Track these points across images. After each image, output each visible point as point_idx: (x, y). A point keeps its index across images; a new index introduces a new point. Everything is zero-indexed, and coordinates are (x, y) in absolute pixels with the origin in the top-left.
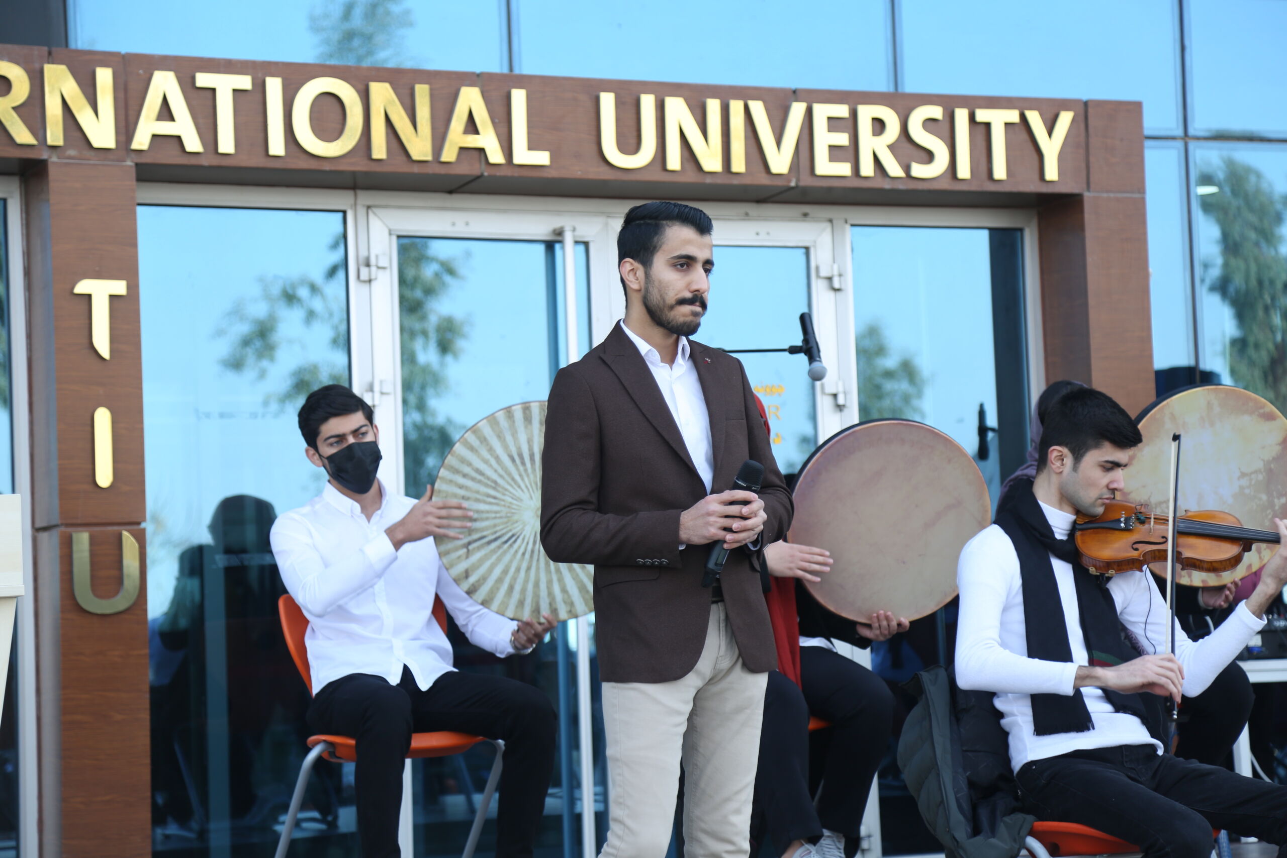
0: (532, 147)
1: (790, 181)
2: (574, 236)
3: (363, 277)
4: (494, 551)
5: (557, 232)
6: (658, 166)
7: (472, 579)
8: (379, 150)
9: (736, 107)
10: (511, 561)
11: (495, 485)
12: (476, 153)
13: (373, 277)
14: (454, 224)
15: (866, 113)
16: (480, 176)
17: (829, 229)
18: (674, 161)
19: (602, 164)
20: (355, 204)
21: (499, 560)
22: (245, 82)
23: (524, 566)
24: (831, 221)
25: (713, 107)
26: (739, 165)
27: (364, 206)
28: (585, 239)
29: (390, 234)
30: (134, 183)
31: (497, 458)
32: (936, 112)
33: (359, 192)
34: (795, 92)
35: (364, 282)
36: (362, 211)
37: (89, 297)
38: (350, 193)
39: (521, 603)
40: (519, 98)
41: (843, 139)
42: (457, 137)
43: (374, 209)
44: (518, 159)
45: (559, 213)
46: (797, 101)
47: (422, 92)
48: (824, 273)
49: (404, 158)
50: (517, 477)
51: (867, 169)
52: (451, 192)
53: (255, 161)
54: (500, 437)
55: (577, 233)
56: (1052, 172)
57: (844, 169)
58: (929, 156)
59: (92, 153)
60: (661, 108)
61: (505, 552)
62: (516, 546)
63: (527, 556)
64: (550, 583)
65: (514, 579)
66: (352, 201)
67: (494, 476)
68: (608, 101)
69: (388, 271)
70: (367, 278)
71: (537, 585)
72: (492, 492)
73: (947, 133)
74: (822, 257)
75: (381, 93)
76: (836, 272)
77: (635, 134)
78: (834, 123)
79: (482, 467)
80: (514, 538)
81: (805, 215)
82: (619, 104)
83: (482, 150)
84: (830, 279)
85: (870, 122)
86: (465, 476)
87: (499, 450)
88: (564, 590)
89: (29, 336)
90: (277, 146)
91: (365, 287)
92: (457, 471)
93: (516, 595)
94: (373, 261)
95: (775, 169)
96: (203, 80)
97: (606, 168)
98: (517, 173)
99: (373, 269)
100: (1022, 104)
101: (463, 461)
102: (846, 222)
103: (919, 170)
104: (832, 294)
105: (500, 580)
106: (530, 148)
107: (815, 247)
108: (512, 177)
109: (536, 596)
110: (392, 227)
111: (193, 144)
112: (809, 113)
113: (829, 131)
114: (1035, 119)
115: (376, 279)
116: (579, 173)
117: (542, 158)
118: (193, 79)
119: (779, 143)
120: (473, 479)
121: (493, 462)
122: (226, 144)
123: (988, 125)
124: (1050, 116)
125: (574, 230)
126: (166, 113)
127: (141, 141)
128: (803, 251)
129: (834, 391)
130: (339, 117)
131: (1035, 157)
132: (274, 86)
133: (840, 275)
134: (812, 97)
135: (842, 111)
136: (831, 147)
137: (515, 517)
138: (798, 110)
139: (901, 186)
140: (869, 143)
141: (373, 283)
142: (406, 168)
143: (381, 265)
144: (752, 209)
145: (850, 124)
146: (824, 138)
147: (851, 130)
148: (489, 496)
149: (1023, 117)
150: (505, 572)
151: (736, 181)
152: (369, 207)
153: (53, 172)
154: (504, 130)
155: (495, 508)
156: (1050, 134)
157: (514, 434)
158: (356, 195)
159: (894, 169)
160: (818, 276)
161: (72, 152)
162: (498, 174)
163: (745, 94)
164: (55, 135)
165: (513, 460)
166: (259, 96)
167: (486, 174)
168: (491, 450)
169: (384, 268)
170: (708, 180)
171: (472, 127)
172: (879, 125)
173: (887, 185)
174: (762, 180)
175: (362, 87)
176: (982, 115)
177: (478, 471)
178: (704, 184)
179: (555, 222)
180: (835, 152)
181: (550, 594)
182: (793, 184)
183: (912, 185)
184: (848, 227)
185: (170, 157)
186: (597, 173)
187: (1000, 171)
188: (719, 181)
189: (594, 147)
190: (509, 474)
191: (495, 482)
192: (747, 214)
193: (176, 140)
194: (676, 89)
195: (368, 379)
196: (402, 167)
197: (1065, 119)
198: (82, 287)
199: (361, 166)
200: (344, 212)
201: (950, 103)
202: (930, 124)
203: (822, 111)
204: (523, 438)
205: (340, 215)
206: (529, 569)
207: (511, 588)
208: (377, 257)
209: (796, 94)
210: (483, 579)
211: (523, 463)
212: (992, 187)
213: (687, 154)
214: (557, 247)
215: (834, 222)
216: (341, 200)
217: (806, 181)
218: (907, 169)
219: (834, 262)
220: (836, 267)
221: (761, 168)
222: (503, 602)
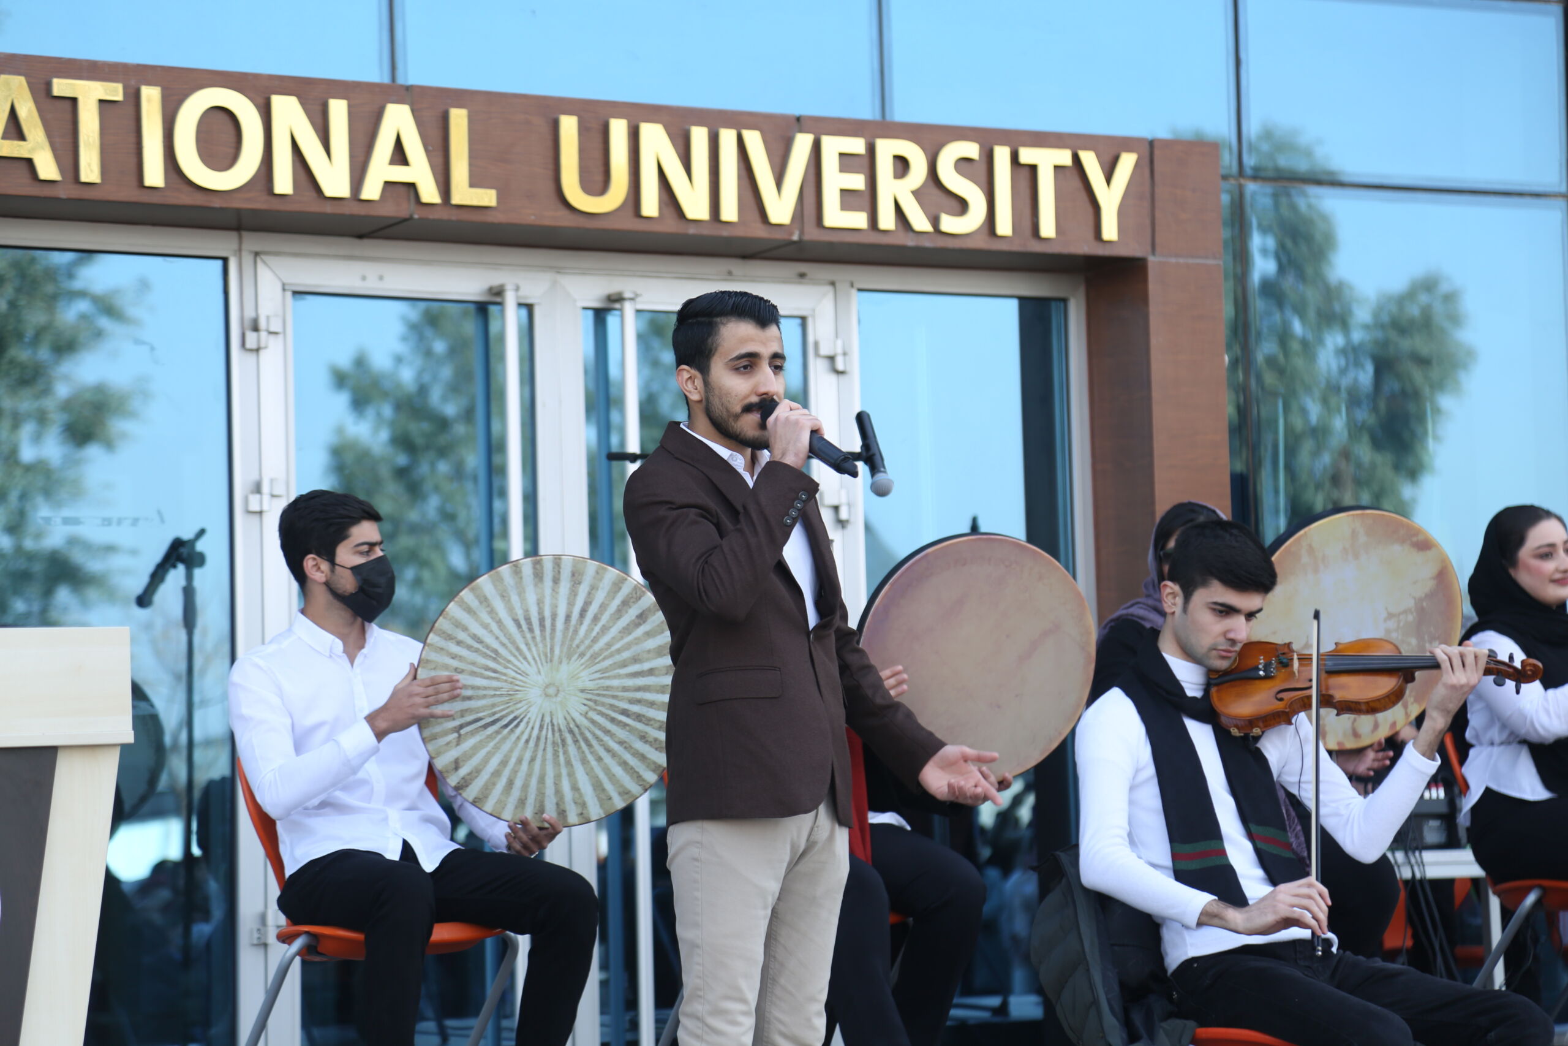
0: (474, 183)
1: (792, 234)
2: (518, 297)
3: (248, 345)
4: (490, 737)
5: (495, 291)
6: (630, 211)
7: (463, 771)
8: (284, 183)
9: (728, 138)
10: (511, 751)
11: (496, 656)
12: (403, 189)
13: (262, 345)
14: (364, 278)
15: (887, 149)
16: (410, 219)
17: (831, 295)
18: (650, 205)
19: (560, 206)
20: (240, 250)
21: (497, 748)
22: (115, 92)
23: (528, 756)
24: (833, 284)
25: (699, 136)
26: (730, 211)
27: (251, 252)
28: (529, 301)
29: (284, 290)
31: (499, 623)
32: (972, 150)
33: (245, 234)
34: (798, 119)
35: (251, 350)
36: (248, 259)
38: (234, 235)
39: (522, 802)
40: (459, 119)
41: (857, 182)
42: (381, 169)
43: (264, 257)
44: (456, 199)
45: (496, 266)
46: (801, 131)
47: (338, 110)
48: (825, 350)
49: (314, 194)
50: (523, 647)
51: (887, 220)
52: (361, 237)
53: (128, 194)
54: (504, 596)
55: (521, 293)
56: (1110, 230)
57: (858, 220)
58: (961, 206)
60: (634, 136)
61: (505, 738)
62: (518, 731)
63: (532, 744)
64: (558, 777)
65: (515, 772)
66: (234, 245)
67: (495, 645)
68: (569, 126)
69: (281, 337)
70: (254, 346)
71: (542, 780)
72: (492, 664)
73: (983, 177)
74: (822, 330)
75: (287, 110)
76: (839, 350)
77: (601, 169)
78: (847, 161)
79: (481, 632)
80: (516, 721)
81: (802, 275)
82: (583, 130)
83: (412, 187)
84: (832, 359)
85: (891, 160)
86: (459, 643)
87: (503, 613)
88: (575, 788)
90: (154, 174)
91: (252, 357)
92: (449, 637)
93: (516, 793)
94: (262, 324)
95: (774, 218)
96: (61, 87)
97: (563, 212)
98: (454, 216)
99: (263, 334)
100: (1075, 142)
101: (458, 624)
102: (852, 285)
103: (950, 224)
104: (833, 378)
105: (497, 774)
106: (472, 185)
107: (813, 316)
108: (449, 221)
109: (541, 794)
110: (285, 281)
111: (48, 169)
112: (817, 147)
113: (841, 170)
114: (1090, 162)
115: (266, 348)
116: (533, 217)
117: (487, 197)
118: (48, 86)
119: (779, 184)
121: (494, 626)
122: (90, 170)
123: (1033, 168)
124: (1108, 158)
125: (517, 289)
126: (14, 129)
128: (799, 321)
129: (835, 503)
130: (233, 138)
131: (1089, 209)
132: (151, 97)
133: (845, 354)
134: (821, 126)
135: (856, 145)
136: (843, 192)
137: (520, 696)
138: (803, 143)
139: (928, 244)
140: (890, 188)
141: (262, 353)
142: (317, 207)
143: (272, 329)
144: (737, 266)
145: (866, 162)
146: (835, 180)
147: (867, 170)
148: (488, 669)
149: (1076, 159)
150: (504, 763)
151: (725, 233)
152: (257, 254)
154: (439, 160)
155: (495, 684)
156: (1108, 179)
157: (521, 593)
158: (240, 238)
159: (920, 222)
160: (817, 354)
162: (431, 217)
163: (739, 121)
165: (519, 626)
166: (130, 110)
167: (416, 216)
168: (492, 612)
169: (276, 333)
170: (692, 230)
171: (400, 156)
172: (902, 165)
173: (910, 241)
174: (758, 231)
175: (261, 101)
176: (1027, 155)
177: (475, 637)
178: (686, 236)
179: (493, 278)
180: (848, 198)
181: (558, 792)
182: (795, 238)
183: (941, 243)
184: (854, 292)
185: (19, 186)
186: (556, 218)
187: (1048, 228)
188: (706, 231)
189: (550, 186)
190: (513, 643)
191: (496, 652)
192: (730, 273)
193: (24, 165)
194: (654, 113)
195: (254, 477)
196: (311, 206)
197: (1127, 163)
199: (261, 203)
200: (225, 260)
201: (988, 139)
202: (963, 164)
203: (833, 146)
204: (531, 598)
205: (219, 263)
206: (533, 760)
207: (510, 783)
208: (268, 318)
209: (800, 123)
210: (477, 772)
211: (531, 630)
212: (1036, 247)
213: (665, 197)
214: (493, 309)
215: (837, 285)
216: (222, 243)
217: (812, 234)
218: (935, 221)
219: (837, 337)
220: (839, 343)
221: (756, 215)
222: (499, 801)
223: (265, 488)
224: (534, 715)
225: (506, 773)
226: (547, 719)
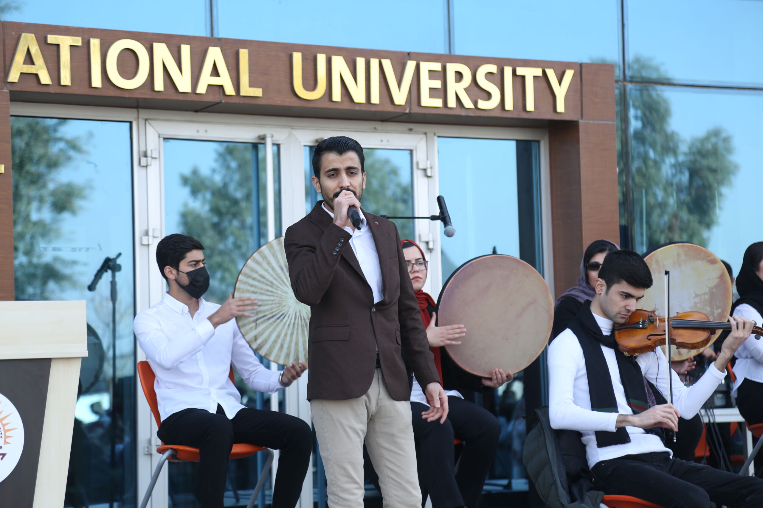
0: (252, 85)
1: (405, 109)
2: (272, 140)
3: (142, 164)
4: (271, 324)
5: (261, 137)
6: (327, 98)
7: (259, 341)
8: (159, 85)
9: (374, 63)
10: (281, 330)
11: (272, 284)
12: (217, 88)
13: (149, 164)
14: (198, 131)
15: (452, 68)
16: (220, 103)
17: (424, 139)
18: (337, 96)
19: (293, 96)
20: (138, 118)
21: (274, 329)
22: (78, 41)
23: (290, 332)
24: (425, 134)
25: (361, 62)
26: (375, 99)
27: (143, 119)
28: (278, 142)
29: (159, 137)
30: (9, 102)
31: (273, 268)
32: (493, 68)
33: (140, 110)
34: (409, 54)
35: (143, 166)
36: (142, 122)
38: (135, 110)
39: (288, 355)
40: (244, 54)
41: (437, 84)
42: (206, 78)
43: (150, 121)
44: (242, 93)
45: (262, 125)
46: (410, 60)
47: (186, 50)
48: (421, 166)
49: (174, 91)
51: (452, 103)
52: (196, 111)
53: (84, 91)
55: (274, 138)
56: (561, 107)
57: (438, 103)
58: (488, 96)
60: (329, 62)
61: (278, 324)
62: (284, 320)
63: (291, 326)
65: (284, 340)
66: (135, 115)
67: (271, 279)
68: (297, 57)
69: (158, 160)
70: (145, 164)
72: (269, 288)
73: (499, 82)
74: (420, 156)
75: (161, 50)
76: (429, 166)
77: (313, 78)
78: (432, 74)
79: (264, 274)
80: (283, 316)
81: (411, 130)
82: (304, 59)
83: (221, 87)
84: (425, 170)
85: (454, 74)
86: (254, 279)
90: (97, 81)
91: (144, 170)
92: (249, 277)
93: (285, 350)
94: (149, 154)
95: (397, 102)
96: (52, 39)
97: (295, 99)
98: (242, 101)
99: (149, 159)
100: (543, 64)
101: (253, 270)
102: (435, 135)
103: (483, 104)
104: (426, 179)
105: (275, 341)
106: (251, 86)
107: (416, 150)
108: (239, 104)
110: (160, 133)
111: (45, 78)
112: (418, 67)
113: (430, 79)
114: (551, 74)
115: (151, 165)
116: (280, 102)
117: (257, 92)
118: (46, 38)
119: (399, 85)
120: (259, 281)
121: (270, 270)
122: (66, 79)
123: (523, 77)
124: (560, 72)
125: (272, 136)
126: (29, 60)
127: (14, 77)
128: (409, 152)
129: (427, 240)
130: (134, 64)
131: (551, 97)
132: (95, 44)
133: (431, 168)
134: (420, 57)
135: (437, 66)
136: (431, 89)
137: (284, 303)
138: (411, 66)
139: (472, 114)
140: (453, 87)
141: (148, 167)
142: (175, 97)
143: (154, 156)
144: (378, 127)
145: (441, 75)
146: (426, 84)
147: (442, 79)
148: (268, 291)
149: (544, 73)
150: (278, 337)
151: (373, 109)
152: (146, 120)
154: (234, 74)
155: (272, 298)
156: (560, 83)
158: (138, 112)
159: (468, 103)
160: (418, 168)
162: (231, 102)
163: (380, 55)
166: (85, 50)
167: (223, 101)
168: (269, 263)
169: (155, 158)
170: (357, 108)
171: (215, 72)
172: (459, 76)
173: (463, 113)
174: (389, 108)
175: (148, 46)
176: (520, 71)
177: (261, 276)
178: (355, 110)
179: (260, 131)
180: (433, 92)
182: (407, 111)
183: (478, 114)
184: (436, 138)
185: (32, 87)
186: (291, 102)
187: (530, 106)
188: (363, 108)
189: (288, 86)
190: (280, 278)
192: (375, 129)
193: (34, 77)
194: (339, 51)
195: (145, 228)
196: (173, 96)
197: (569, 74)
199: (148, 95)
200: (131, 123)
201: (501, 63)
202: (489, 75)
203: (426, 67)
205: (128, 125)
207: (282, 346)
208: (151, 151)
209: (409, 56)
210: (265, 341)
212: (524, 116)
213: (344, 92)
214: (260, 146)
215: (428, 134)
216: (129, 115)
217: (415, 110)
218: (475, 103)
219: (427, 159)
220: (429, 162)
221: (388, 101)
222: (277, 355)
223: (150, 234)
224: (291, 312)
225: (280, 341)
226: (298, 314)
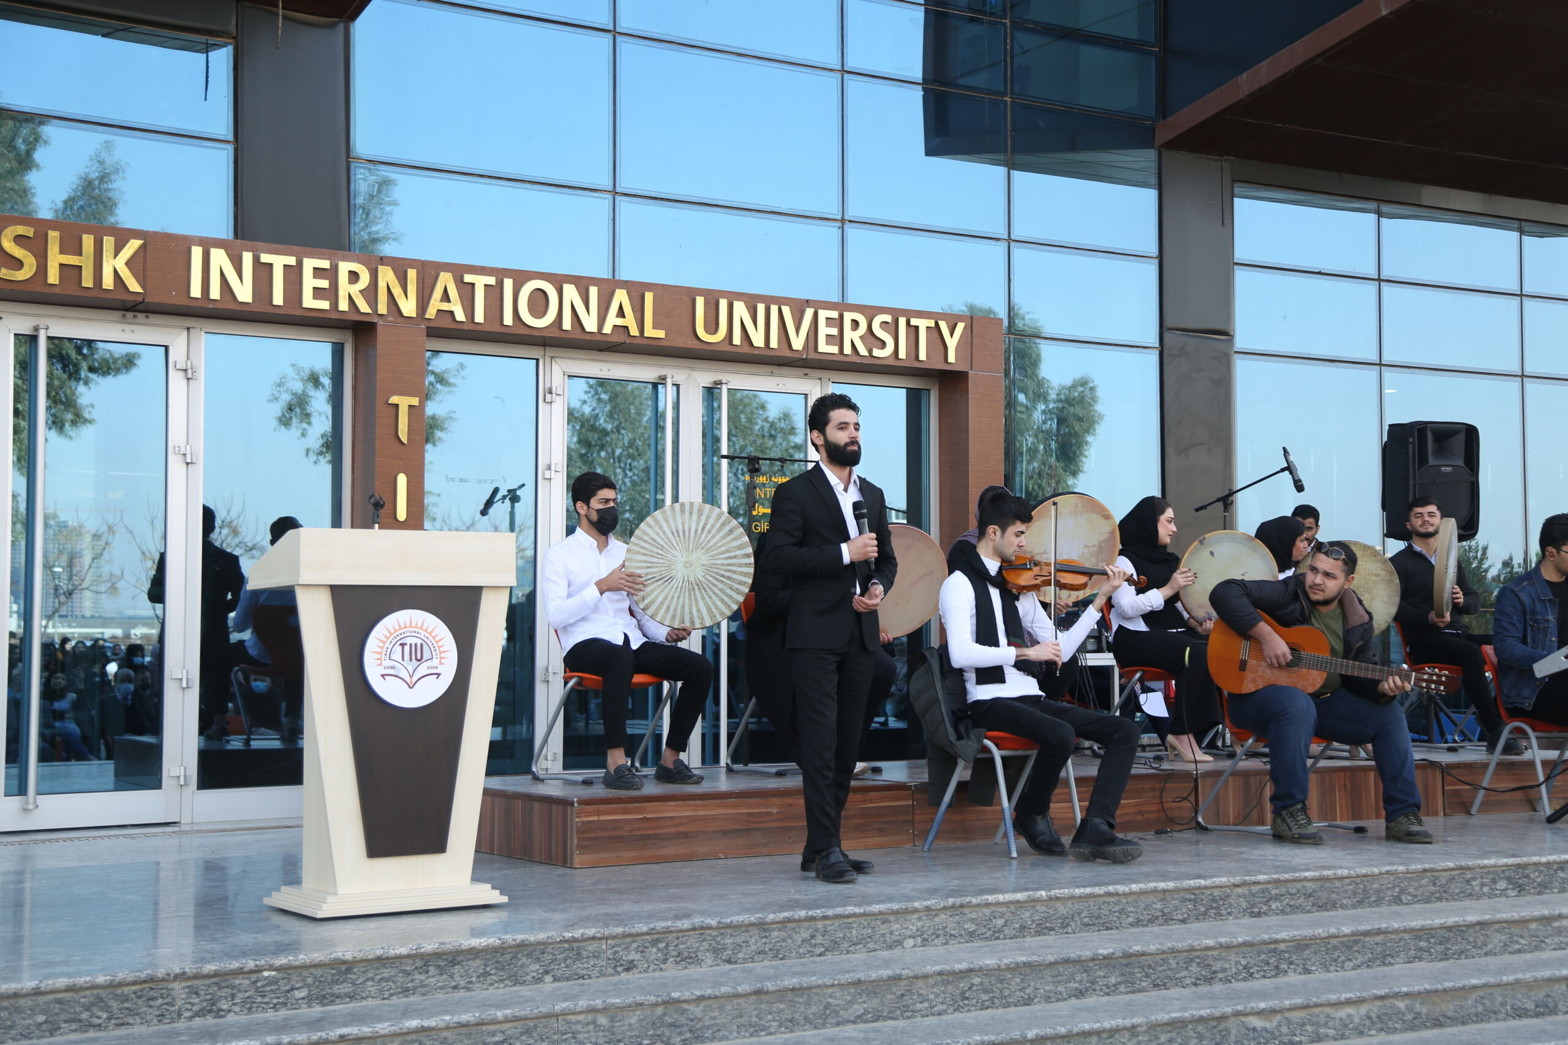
0: (655, 326)
1: (803, 355)
2: (672, 381)
3: (547, 400)
4: (659, 586)
5: (662, 378)
6: (727, 342)
7: (646, 602)
8: (567, 325)
9: (774, 309)
10: (669, 592)
11: (662, 548)
12: (622, 329)
13: (553, 400)
14: (601, 370)
16: (624, 343)
17: (820, 383)
18: (737, 339)
19: (695, 339)
20: (545, 356)
21: (662, 591)
22: (491, 281)
23: (677, 595)
24: (820, 379)
25: (761, 308)
26: (774, 344)
27: (550, 357)
28: (678, 383)
29: (564, 375)
30: (425, 338)
31: (664, 532)
32: (888, 318)
33: (549, 349)
34: (808, 301)
35: (548, 403)
36: (548, 360)
37: (397, 406)
38: (543, 349)
39: (674, 617)
40: (649, 297)
41: (834, 331)
42: (612, 320)
43: (556, 359)
44: (646, 334)
45: (662, 366)
46: (809, 307)
47: (593, 291)
49: (581, 331)
50: (675, 544)
51: (848, 350)
52: (600, 351)
53: (496, 328)
54: (666, 520)
55: (674, 379)
56: (951, 358)
57: (834, 349)
58: (883, 344)
59: (402, 319)
60: (730, 307)
61: (666, 587)
62: (672, 583)
63: (679, 589)
64: (691, 606)
65: (670, 603)
66: (542, 353)
67: (662, 543)
68: (700, 302)
69: (562, 396)
70: (550, 401)
71: (683, 607)
72: (660, 552)
73: (893, 331)
75: (570, 291)
77: (714, 322)
78: (830, 322)
79: (656, 537)
80: (671, 579)
81: (808, 375)
82: (707, 303)
83: (627, 327)
85: (850, 322)
86: (645, 541)
87: (666, 528)
88: (699, 611)
89: (354, 427)
90: (508, 320)
91: (548, 406)
92: (641, 539)
93: (671, 612)
94: (554, 391)
95: (795, 347)
96: (468, 278)
97: (697, 342)
98: (645, 342)
99: (554, 395)
100: (936, 316)
101: (645, 533)
102: (830, 379)
103: (877, 353)
105: (662, 603)
106: (654, 328)
107: (811, 393)
108: (643, 344)
109: (683, 613)
110: (565, 371)
111: (460, 316)
112: (816, 315)
113: (827, 326)
114: (943, 325)
115: (555, 401)
116: (682, 344)
117: (661, 334)
118: (462, 277)
119: (797, 331)
120: (650, 544)
121: (661, 534)
122: (479, 317)
123: (917, 328)
124: (952, 324)
125: (672, 377)
126: (446, 297)
127: (431, 313)
128: (804, 396)
130: (544, 303)
131: (942, 348)
132: (508, 284)
134: (817, 305)
135: (834, 314)
136: (827, 336)
137: (673, 567)
138: (809, 313)
139: (866, 361)
140: (849, 335)
141: (553, 403)
142: (582, 336)
143: (558, 393)
144: (775, 369)
145: (838, 322)
146: (824, 330)
147: (839, 326)
148: (658, 554)
149: (937, 324)
150: (665, 598)
151: (771, 353)
152: (552, 357)
153: (379, 329)
154: (639, 316)
155: (662, 561)
156: (952, 336)
157: (674, 519)
158: (546, 350)
159: (863, 351)
161: (391, 319)
162: (635, 342)
163: (780, 301)
164: (382, 309)
165: (673, 534)
166: (498, 290)
167: (627, 342)
168: (661, 528)
169: (560, 394)
170: (756, 352)
171: (621, 313)
172: (855, 324)
173: (858, 360)
174: (787, 353)
175: (558, 286)
176: (914, 322)
177: (653, 539)
178: (753, 354)
179: (662, 372)
180: (830, 339)
181: (691, 612)
182: (805, 357)
183: (873, 361)
184: (830, 383)
185: (446, 323)
186: (693, 344)
187: (923, 356)
188: (762, 353)
189: (690, 329)
190: (671, 542)
191: (662, 546)
192: (772, 373)
193: (449, 314)
194: (740, 296)
196: (580, 336)
197: (960, 326)
198: (394, 400)
199: (556, 334)
200: (537, 360)
201: (896, 313)
202: (884, 324)
203: (823, 314)
204: (679, 521)
205: (534, 362)
206: (679, 597)
207: (668, 608)
208: (556, 388)
209: (808, 303)
210: (653, 602)
211: (679, 536)
212: (917, 365)
213: (744, 336)
214: (660, 387)
215: (822, 380)
216: (536, 352)
217: (812, 355)
218: (870, 351)
221: (786, 346)
222: (663, 616)
223: (553, 468)
224: (680, 576)
225: (666, 603)
226: (686, 578)
